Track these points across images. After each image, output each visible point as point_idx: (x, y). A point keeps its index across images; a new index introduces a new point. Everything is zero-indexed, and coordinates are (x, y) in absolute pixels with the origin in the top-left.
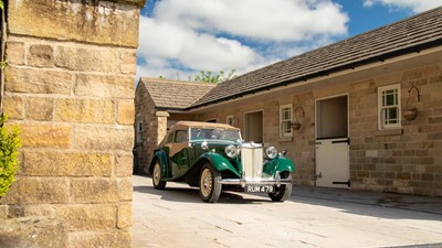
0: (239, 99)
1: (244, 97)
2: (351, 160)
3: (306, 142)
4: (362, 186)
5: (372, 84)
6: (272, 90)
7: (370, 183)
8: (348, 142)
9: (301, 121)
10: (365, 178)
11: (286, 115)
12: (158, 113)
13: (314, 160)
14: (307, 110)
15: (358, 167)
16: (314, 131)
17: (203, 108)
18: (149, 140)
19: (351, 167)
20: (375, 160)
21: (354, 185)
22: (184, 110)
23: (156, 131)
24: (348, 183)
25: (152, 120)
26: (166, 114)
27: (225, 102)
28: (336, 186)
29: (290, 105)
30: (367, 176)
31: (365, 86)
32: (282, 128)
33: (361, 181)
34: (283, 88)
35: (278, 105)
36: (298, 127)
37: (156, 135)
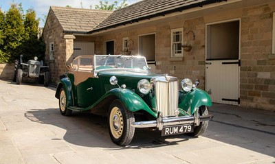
0: (136, 23)
1: (140, 22)
2: (242, 80)
3: (196, 62)
4: (253, 105)
5: (267, 8)
6: (166, 16)
7: (261, 102)
8: (239, 63)
9: (192, 43)
10: (255, 97)
11: (178, 38)
12: (66, 36)
13: (204, 78)
14: (197, 33)
15: (249, 87)
16: (205, 53)
17: (103, 31)
18: (59, 58)
19: (241, 86)
20: (268, 81)
21: (244, 103)
22: (88, 33)
23: (65, 51)
24: (238, 101)
25: (61, 42)
26: (73, 37)
27: (123, 27)
28: (225, 102)
29: (182, 29)
30: (259, 95)
31: (259, 12)
32: (172, 49)
33: (252, 100)
34: (178, 13)
35: (170, 29)
36: (189, 49)
37: (65, 54)
